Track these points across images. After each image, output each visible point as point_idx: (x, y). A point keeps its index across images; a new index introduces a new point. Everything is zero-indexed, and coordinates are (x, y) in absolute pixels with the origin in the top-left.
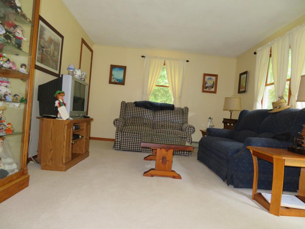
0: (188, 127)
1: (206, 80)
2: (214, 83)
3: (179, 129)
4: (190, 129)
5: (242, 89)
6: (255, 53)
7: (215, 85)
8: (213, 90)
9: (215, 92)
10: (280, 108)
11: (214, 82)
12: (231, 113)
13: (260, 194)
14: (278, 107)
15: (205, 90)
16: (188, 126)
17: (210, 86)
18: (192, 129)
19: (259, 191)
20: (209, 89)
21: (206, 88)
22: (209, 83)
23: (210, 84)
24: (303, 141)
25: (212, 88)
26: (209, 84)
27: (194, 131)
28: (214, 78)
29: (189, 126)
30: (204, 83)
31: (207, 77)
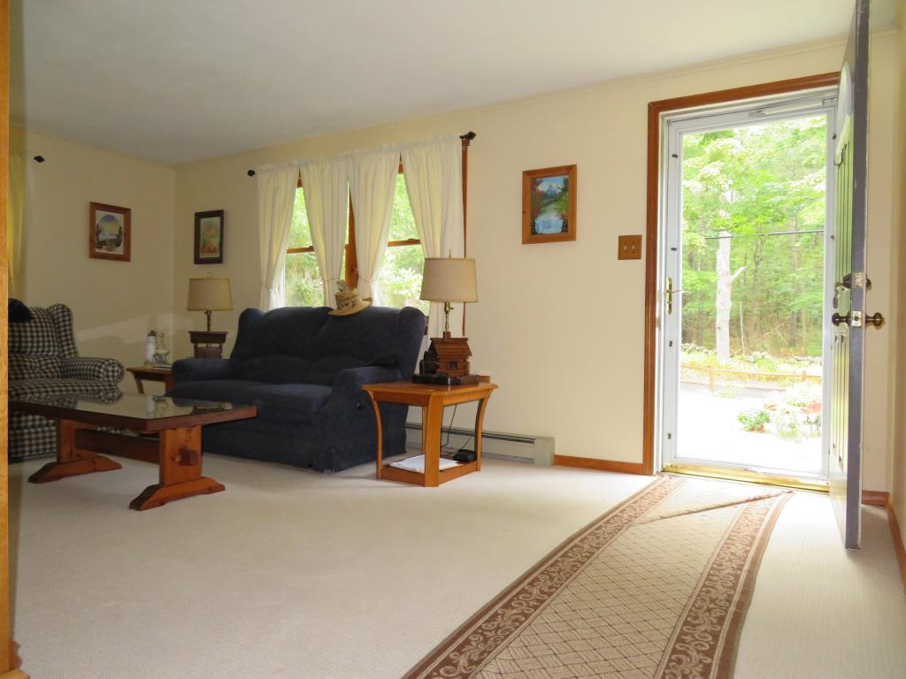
0: (103, 366)
1: (98, 221)
2: (120, 232)
3: (55, 374)
4: (110, 369)
5: (207, 254)
6: (251, 173)
7: (124, 236)
8: (120, 251)
9: (125, 258)
10: (354, 306)
11: (121, 228)
12: (209, 319)
13: (388, 466)
14: (351, 305)
15: (97, 250)
16: (103, 363)
17: (111, 241)
18: (116, 369)
19: (386, 462)
20: (109, 250)
21: (101, 244)
22: (109, 231)
23: (111, 234)
24: (438, 363)
25: (118, 245)
26: (107, 234)
27: (121, 374)
28: (120, 217)
29: (107, 363)
30: (95, 231)
31: (100, 214)
